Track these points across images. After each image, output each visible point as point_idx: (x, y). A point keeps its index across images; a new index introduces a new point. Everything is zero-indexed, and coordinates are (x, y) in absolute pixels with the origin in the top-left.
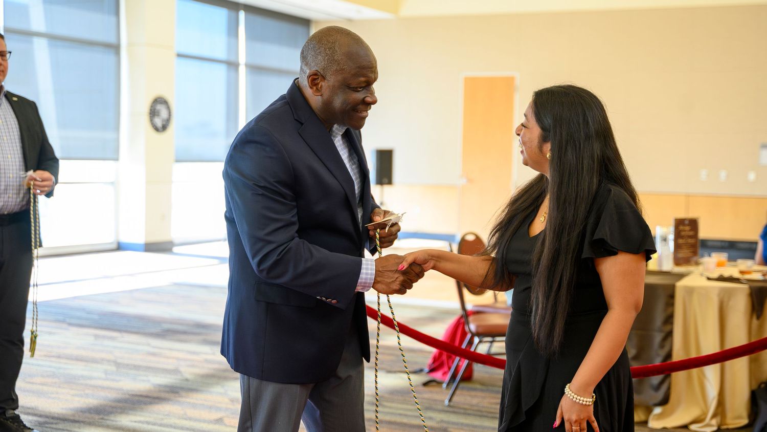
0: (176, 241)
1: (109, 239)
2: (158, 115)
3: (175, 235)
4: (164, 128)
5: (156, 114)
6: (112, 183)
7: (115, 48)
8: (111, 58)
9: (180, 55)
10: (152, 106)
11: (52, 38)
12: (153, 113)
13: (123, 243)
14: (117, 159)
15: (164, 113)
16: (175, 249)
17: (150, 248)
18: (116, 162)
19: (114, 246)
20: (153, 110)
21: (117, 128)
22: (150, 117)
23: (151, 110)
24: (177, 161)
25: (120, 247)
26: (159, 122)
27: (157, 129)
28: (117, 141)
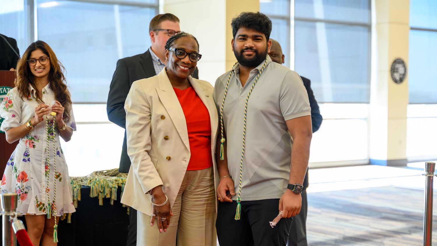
0: (410, 159)
1: (363, 157)
2: (397, 72)
3: (409, 155)
4: (401, 80)
5: (396, 70)
6: (366, 119)
7: (368, 27)
8: (366, 34)
9: (412, 29)
10: (392, 66)
11: (329, 22)
12: (393, 70)
13: (373, 160)
14: (368, 103)
15: (401, 70)
16: (409, 165)
17: (391, 163)
18: (368, 104)
19: (367, 162)
20: (393, 68)
21: (369, 81)
22: (391, 73)
23: (392, 68)
24: (410, 104)
25: (370, 163)
26: (397, 76)
27: (396, 81)
28: (369, 90)
